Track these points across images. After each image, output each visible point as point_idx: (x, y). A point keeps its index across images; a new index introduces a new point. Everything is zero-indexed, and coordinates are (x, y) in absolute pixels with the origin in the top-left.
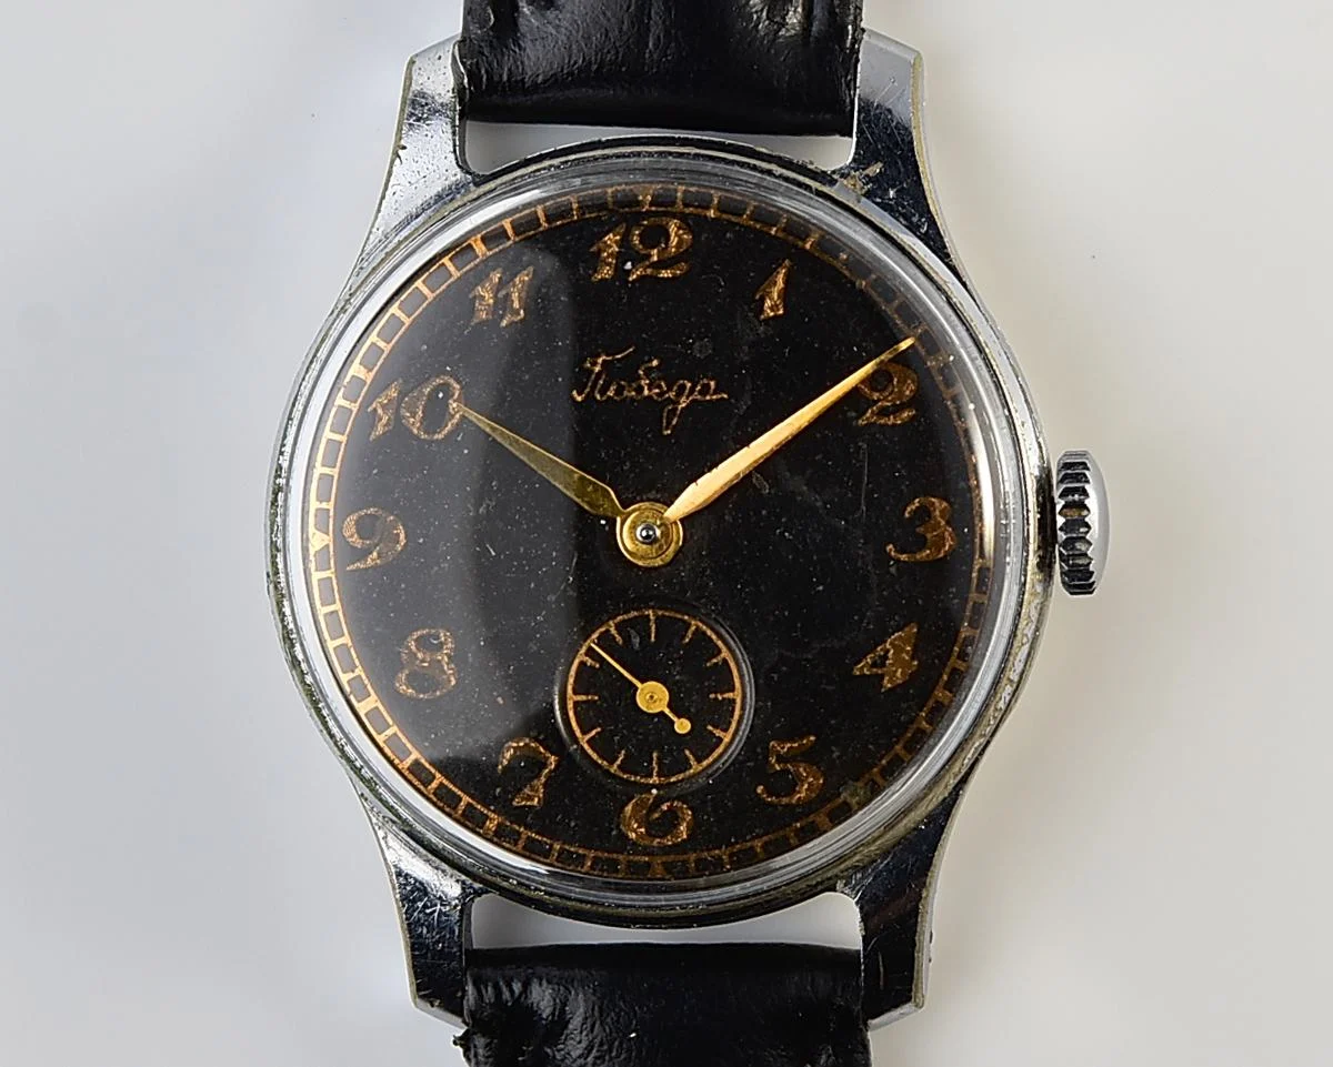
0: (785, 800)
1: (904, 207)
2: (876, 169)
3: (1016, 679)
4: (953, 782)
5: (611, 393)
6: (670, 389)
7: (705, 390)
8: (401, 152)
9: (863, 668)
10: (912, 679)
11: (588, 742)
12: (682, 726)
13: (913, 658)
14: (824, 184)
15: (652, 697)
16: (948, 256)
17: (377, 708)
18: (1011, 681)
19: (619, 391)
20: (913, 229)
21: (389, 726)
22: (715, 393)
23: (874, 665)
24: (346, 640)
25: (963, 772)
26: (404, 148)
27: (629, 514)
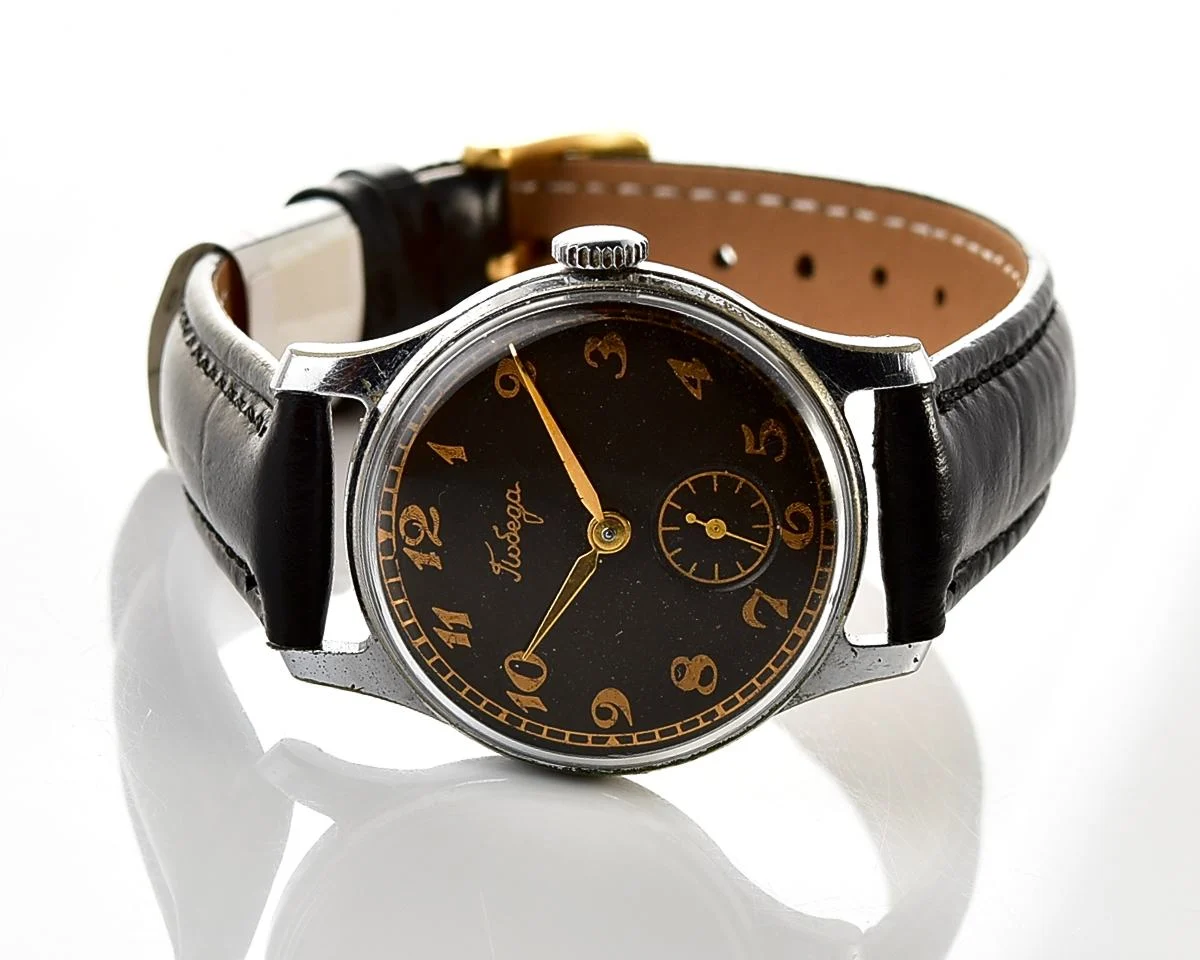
0: (785, 443)
1: (391, 365)
2: (368, 384)
3: (705, 292)
4: (774, 334)
5: (515, 557)
6: (512, 519)
7: (514, 496)
8: (356, 688)
9: (697, 394)
10: (704, 361)
11: (745, 569)
12: (691, 518)
13: (691, 361)
14: (378, 420)
15: (716, 529)
16: (424, 336)
17: (723, 705)
18: (707, 296)
19: (514, 551)
20: (406, 359)
21: (735, 697)
22: (515, 490)
23: (695, 387)
24: (678, 725)
25: (766, 327)
26: (353, 686)
27: (595, 545)
